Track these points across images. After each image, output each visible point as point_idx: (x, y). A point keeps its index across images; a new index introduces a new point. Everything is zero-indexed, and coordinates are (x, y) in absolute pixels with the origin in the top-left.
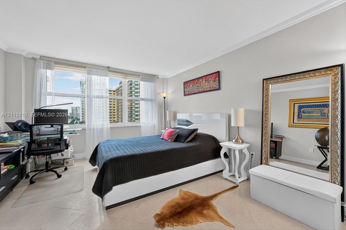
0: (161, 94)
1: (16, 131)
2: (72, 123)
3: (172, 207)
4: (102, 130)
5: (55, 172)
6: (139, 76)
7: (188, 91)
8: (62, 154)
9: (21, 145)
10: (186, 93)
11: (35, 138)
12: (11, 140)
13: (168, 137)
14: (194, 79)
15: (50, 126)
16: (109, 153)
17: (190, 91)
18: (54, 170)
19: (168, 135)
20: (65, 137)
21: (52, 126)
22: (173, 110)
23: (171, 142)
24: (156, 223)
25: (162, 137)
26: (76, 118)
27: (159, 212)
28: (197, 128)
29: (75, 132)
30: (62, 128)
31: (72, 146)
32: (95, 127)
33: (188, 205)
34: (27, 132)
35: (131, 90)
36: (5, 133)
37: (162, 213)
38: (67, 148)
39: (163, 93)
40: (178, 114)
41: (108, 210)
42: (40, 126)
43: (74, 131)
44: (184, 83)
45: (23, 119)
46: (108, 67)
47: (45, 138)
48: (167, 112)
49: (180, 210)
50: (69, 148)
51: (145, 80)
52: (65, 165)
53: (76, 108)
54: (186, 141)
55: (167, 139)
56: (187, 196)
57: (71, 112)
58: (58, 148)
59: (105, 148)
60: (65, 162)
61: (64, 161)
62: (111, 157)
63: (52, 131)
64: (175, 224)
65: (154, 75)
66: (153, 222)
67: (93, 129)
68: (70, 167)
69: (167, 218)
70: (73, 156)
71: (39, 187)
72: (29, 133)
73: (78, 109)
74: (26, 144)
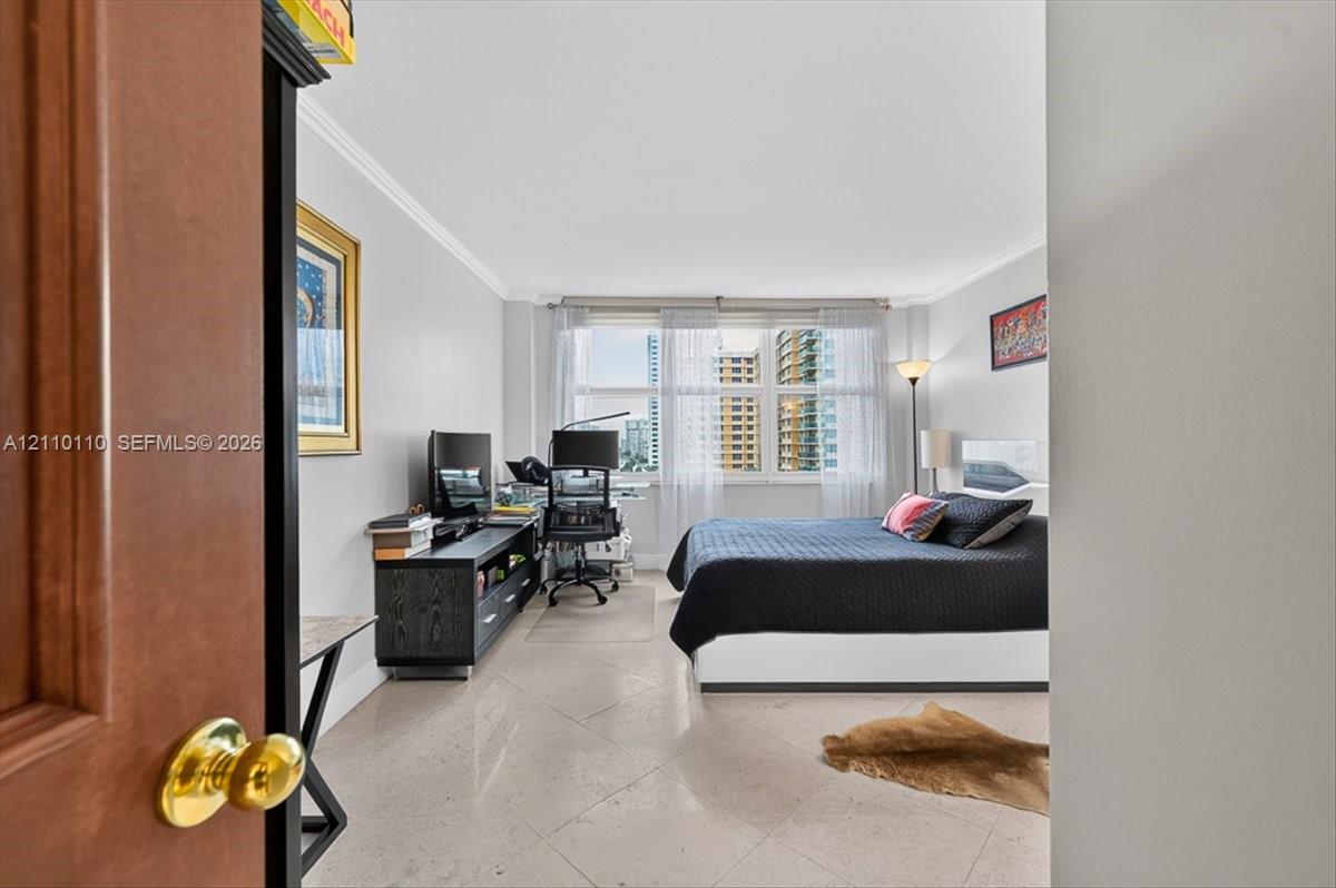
0: (898, 366)
1: (523, 481)
2: (628, 467)
3: (881, 734)
4: (700, 489)
5: (595, 588)
6: (817, 310)
7: (1010, 349)
8: (607, 546)
9: (533, 514)
10: (1001, 357)
11: (556, 500)
12: (517, 502)
13: (903, 524)
14: (1031, 302)
15: (580, 472)
16: (710, 550)
17: (1018, 348)
18: (592, 582)
19: (905, 517)
20: (613, 504)
21: (586, 475)
22: (947, 425)
23: (913, 541)
24: (826, 755)
25: (884, 524)
26: (637, 457)
27: (840, 734)
28: (1028, 498)
29: (635, 492)
30: (607, 481)
31: (627, 530)
32: (683, 483)
33: (944, 744)
34: (542, 484)
35: (811, 350)
36: (507, 485)
37: (849, 737)
38: (617, 534)
39: (907, 361)
40: (965, 444)
41: (706, 694)
42: (563, 472)
43: (632, 489)
44: (993, 319)
45: (534, 455)
46: (718, 298)
47: (572, 501)
48: (923, 435)
49: (908, 748)
50: (622, 535)
51: (837, 320)
52: (614, 577)
53: (638, 423)
54: (972, 544)
55: (901, 532)
56: (948, 724)
57: (625, 437)
58: (599, 529)
59: (703, 536)
60: (613, 570)
61: (611, 566)
62: (713, 557)
63: (584, 487)
64: (879, 772)
65: (873, 300)
66: (820, 750)
67: (679, 486)
68: (625, 584)
69: (860, 754)
70: (631, 558)
71: (566, 615)
72: (546, 489)
73: (642, 425)
74: (540, 515)
